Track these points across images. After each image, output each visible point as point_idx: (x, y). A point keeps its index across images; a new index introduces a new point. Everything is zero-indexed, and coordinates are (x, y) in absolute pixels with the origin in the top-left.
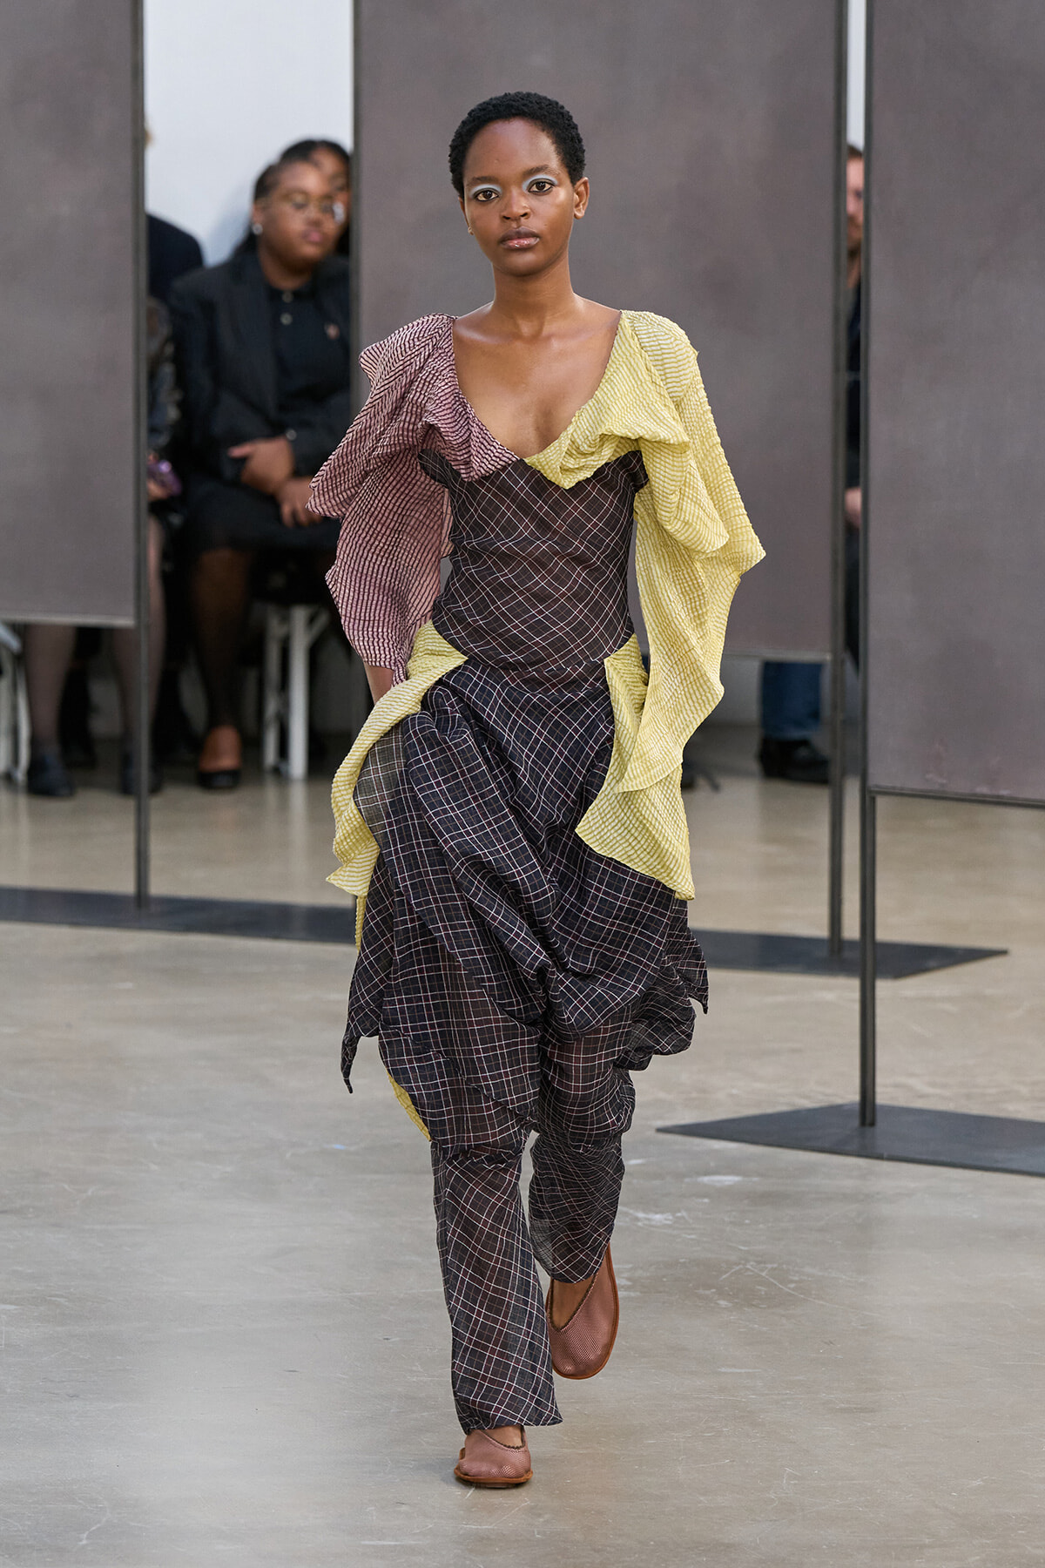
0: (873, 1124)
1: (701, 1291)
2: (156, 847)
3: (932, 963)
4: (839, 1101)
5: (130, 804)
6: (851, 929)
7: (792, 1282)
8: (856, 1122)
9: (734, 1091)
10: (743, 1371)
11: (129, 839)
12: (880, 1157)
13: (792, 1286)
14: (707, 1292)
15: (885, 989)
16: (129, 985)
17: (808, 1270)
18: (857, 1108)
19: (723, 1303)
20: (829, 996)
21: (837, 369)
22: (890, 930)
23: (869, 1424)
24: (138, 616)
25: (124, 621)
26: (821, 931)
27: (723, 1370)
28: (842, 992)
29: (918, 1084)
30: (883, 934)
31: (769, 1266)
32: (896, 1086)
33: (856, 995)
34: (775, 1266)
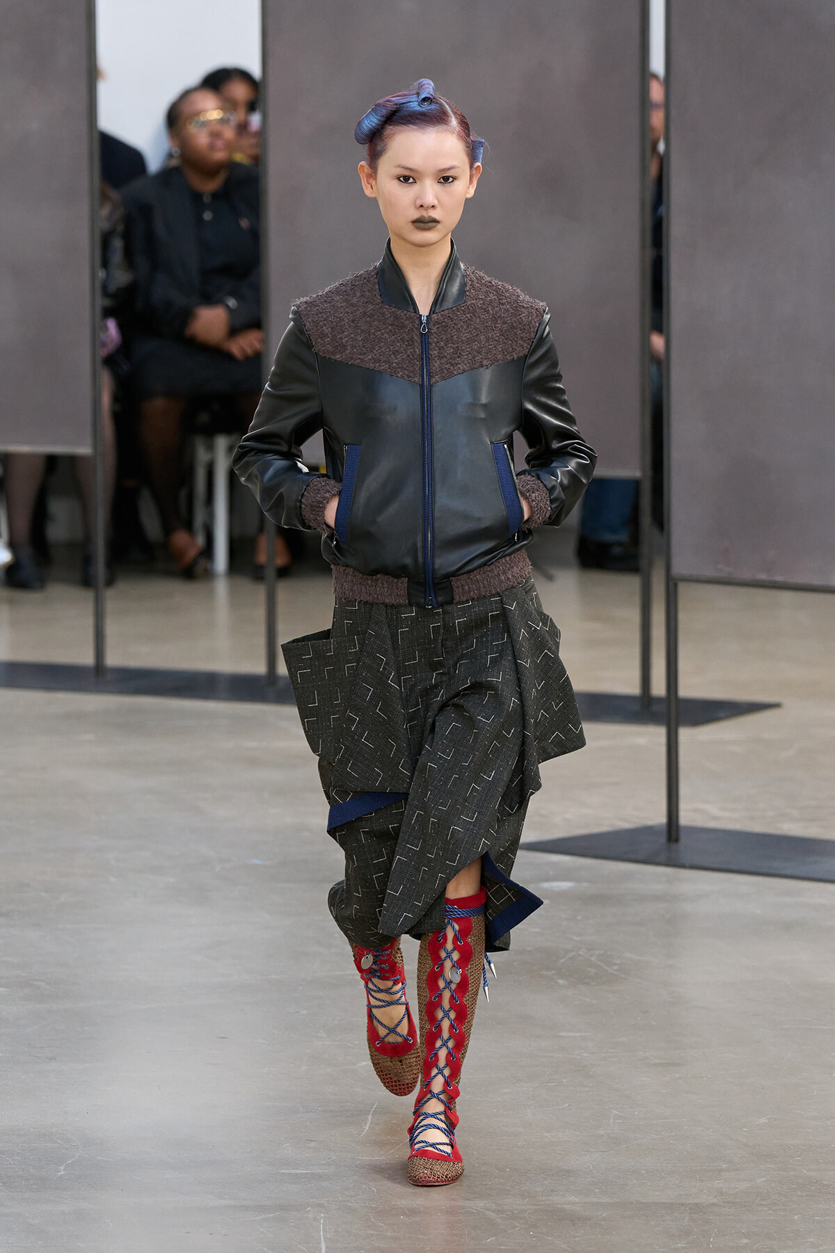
0: (677, 840)
1: (544, 973)
2: (111, 628)
3: (721, 715)
4: (650, 823)
5: (89, 595)
6: (659, 688)
7: (615, 964)
8: (663, 840)
9: (568, 816)
10: (578, 1034)
11: (89, 622)
12: (683, 866)
13: (616, 967)
14: (549, 973)
15: (686, 735)
16: (90, 737)
17: (628, 955)
18: (665, 828)
19: (561, 982)
20: (641, 741)
21: (643, 247)
22: (689, 688)
23: (677, 1075)
24: (95, 446)
25: (84, 450)
26: (634, 689)
27: (562, 1034)
28: (653, 736)
29: (713, 810)
30: (684, 692)
31: (597, 952)
32: (696, 810)
33: (662, 739)
34: (602, 952)
